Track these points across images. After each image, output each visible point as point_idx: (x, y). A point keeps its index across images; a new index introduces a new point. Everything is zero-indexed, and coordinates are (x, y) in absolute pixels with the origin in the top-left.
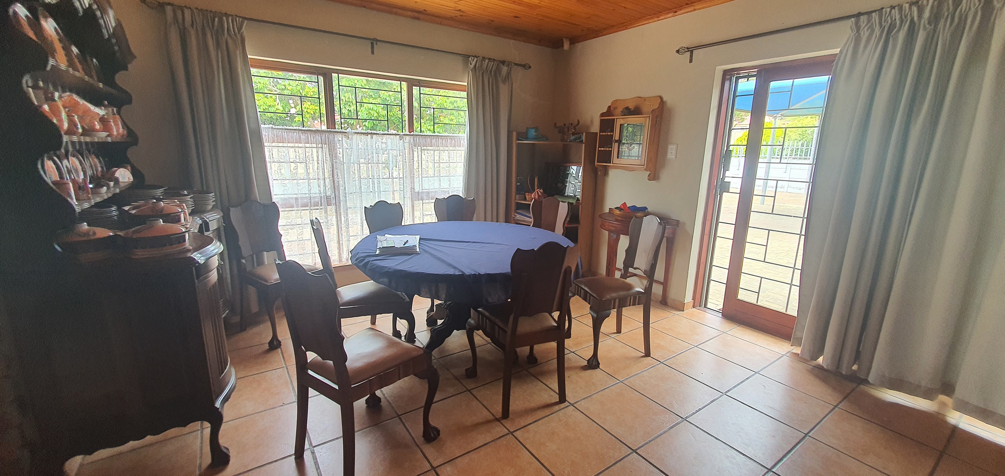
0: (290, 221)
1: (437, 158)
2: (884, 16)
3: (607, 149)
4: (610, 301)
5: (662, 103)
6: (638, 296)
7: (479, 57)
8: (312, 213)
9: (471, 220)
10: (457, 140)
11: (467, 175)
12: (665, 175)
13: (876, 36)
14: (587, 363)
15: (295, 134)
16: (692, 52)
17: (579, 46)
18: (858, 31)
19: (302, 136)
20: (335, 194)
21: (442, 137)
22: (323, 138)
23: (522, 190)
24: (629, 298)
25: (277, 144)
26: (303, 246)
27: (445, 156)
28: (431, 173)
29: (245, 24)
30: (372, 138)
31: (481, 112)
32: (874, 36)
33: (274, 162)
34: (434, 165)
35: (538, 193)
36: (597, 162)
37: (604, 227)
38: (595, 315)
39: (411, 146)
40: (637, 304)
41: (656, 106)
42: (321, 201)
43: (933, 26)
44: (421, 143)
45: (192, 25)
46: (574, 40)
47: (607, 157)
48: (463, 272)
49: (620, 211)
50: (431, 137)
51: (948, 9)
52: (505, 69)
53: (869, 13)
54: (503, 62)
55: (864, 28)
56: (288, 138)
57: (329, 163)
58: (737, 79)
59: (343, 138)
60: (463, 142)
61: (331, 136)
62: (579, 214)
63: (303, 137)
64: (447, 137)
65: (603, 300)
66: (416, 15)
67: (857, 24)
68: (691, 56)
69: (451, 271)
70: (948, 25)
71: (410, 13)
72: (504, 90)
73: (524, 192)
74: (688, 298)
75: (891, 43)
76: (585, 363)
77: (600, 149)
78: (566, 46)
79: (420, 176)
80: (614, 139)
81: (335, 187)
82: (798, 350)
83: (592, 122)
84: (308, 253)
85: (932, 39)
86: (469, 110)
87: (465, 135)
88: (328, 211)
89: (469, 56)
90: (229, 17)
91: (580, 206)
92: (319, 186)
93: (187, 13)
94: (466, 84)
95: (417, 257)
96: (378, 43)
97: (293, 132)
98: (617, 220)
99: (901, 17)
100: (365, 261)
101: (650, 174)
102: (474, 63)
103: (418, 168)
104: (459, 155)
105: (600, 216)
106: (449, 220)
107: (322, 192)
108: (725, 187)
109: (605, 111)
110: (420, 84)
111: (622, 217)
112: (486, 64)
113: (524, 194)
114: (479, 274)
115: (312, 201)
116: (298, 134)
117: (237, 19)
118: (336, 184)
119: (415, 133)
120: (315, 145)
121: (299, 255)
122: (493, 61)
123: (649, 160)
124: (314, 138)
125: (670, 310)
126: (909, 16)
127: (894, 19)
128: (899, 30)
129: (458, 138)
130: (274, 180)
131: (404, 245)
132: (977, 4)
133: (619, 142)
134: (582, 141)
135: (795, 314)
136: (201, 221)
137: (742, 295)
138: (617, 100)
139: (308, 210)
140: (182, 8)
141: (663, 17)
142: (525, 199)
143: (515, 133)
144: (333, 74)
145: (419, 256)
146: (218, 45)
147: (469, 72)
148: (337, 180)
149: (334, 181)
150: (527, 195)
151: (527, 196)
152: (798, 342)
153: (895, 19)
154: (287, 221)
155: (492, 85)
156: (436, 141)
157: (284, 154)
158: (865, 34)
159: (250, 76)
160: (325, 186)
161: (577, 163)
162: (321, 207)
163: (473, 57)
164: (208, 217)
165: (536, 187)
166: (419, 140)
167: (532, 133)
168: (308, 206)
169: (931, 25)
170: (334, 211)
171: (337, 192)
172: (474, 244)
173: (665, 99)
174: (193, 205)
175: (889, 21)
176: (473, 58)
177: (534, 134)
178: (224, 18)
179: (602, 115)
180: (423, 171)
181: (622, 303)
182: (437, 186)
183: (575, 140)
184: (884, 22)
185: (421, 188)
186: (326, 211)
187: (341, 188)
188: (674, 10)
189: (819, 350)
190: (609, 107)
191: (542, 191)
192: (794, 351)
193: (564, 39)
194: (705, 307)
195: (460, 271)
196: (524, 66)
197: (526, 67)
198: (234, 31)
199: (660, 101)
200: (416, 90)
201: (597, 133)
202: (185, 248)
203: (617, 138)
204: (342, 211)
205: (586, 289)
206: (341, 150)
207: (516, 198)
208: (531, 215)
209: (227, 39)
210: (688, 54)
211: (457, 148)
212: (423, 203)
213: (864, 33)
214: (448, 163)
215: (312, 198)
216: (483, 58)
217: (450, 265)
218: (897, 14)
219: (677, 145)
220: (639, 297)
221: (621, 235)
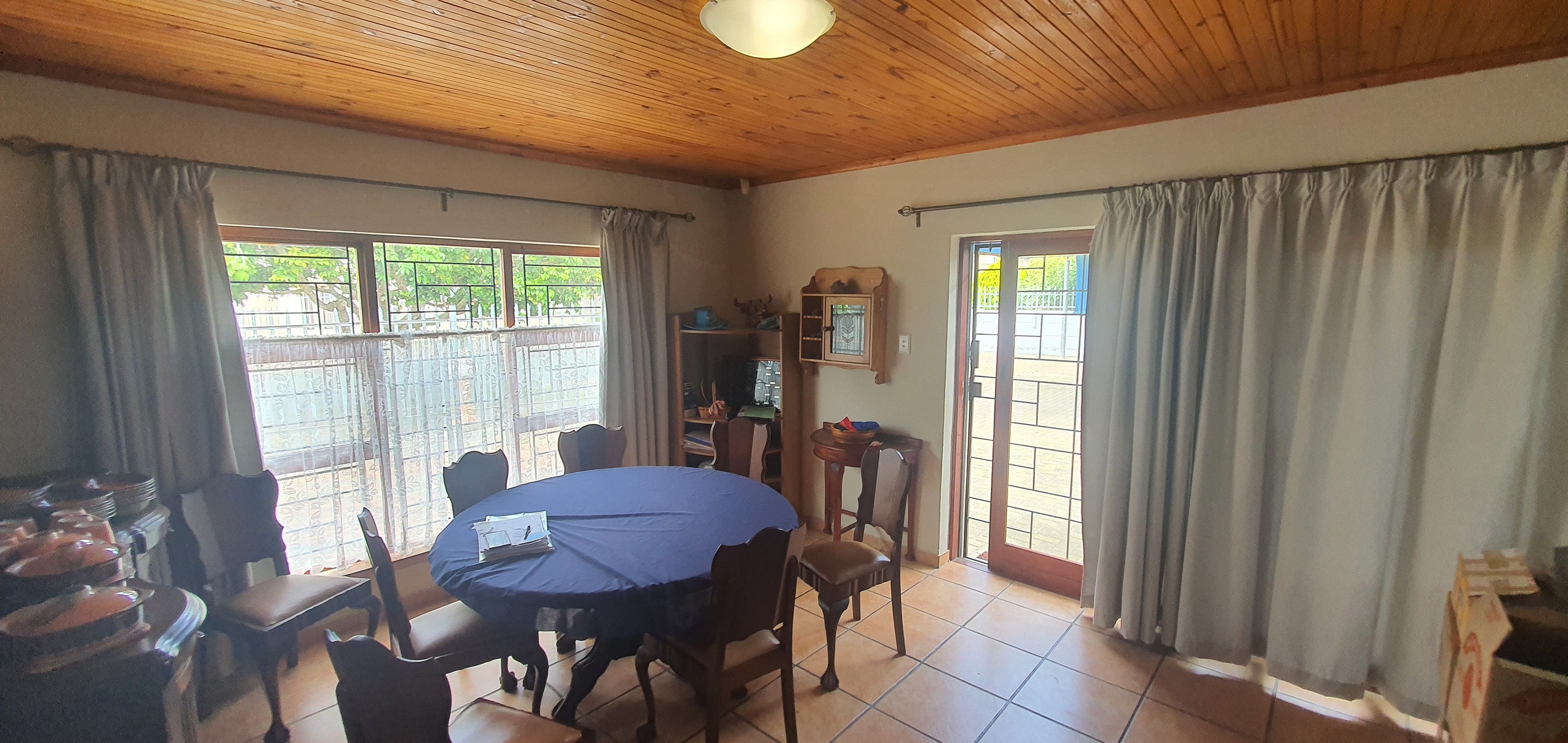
0: (294, 496)
1: (555, 363)
2: (1137, 197)
3: (816, 339)
4: (845, 583)
5: (886, 277)
6: (883, 570)
7: (616, 208)
8: (338, 478)
9: (619, 465)
10: (587, 333)
11: (606, 385)
12: (898, 375)
13: (1132, 218)
14: (821, 683)
15: (306, 346)
16: (919, 214)
17: (763, 189)
18: (1112, 209)
19: (318, 349)
20: (380, 440)
21: (563, 330)
22: (358, 348)
23: (695, 401)
24: (872, 574)
25: (273, 365)
26: (320, 536)
27: (568, 357)
28: (546, 386)
29: (213, 175)
30: (445, 341)
31: (623, 290)
32: (1129, 219)
33: (264, 397)
34: (551, 373)
35: (717, 406)
36: (802, 357)
37: (819, 454)
38: (828, 609)
39: (512, 347)
40: (882, 581)
41: (879, 283)
42: (354, 453)
43: (1189, 213)
44: (528, 342)
45: (108, 181)
46: (755, 181)
47: (815, 351)
48: (635, 584)
49: (842, 431)
50: (544, 331)
51: (1202, 196)
52: (657, 225)
53: (1121, 189)
54: (654, 214)
55: (1117, 206)
56: (292, 354)
57: (369, 388)
58: (977, 247)
59: (394, 346)
60: (597, 335)
61: (372, 345)
62: (780, 432)
63: (320, 350)
64: (571, 329)
65: (837, 583)
66: (516, 149)
67: (1110, 199)
68: (918, 219)
69: (615, 585)
70: (1203, 213)
71: (506, 148)
72: (657, 256)
73: (695, 405)
74: (943, 550)
75: (1148, 225)
76: (817, 683)
77: (804, 338)
78: (745, 189)
79: (529, 394)
80: (824, 326)
81: (380, 426)
82: (1090, 612)
83: (789, 296)
84: (330, 545)
85: (1191, 224)
86: (605, 282)
87: (600, 323)
88: (367, 469)
89: (602, 208)
90: (182, 166)
91: (782, 421)
92: (351, 430)
93: (99, 162)
94: (599, 247)
95: (552, 558)
96: (455, 195)
97: (303, 344)
98: (837, 445)
99: (1155, 199)
100: (464, 579)
101: (877, 376)
102: (609, 218)
103: (526, 382)
104: (591, 355)
105: (812, 436)
106: (584, 468)
107: (356, 437)
108: (975, 390)
109: (807, 283)
110: (524, 250)
111: (847, 440)
112: (628, 219)
113: (696, 407)
114: (661, 584)
115: (338, 455)
116: (311, 347)
117: (199, 168)
118: (382, 423)
119: (517, 325)
120: (342, 361)
121: (313, 552)
122: (639, 214)
123: (875, 356)
124: (340, 350)
125: (921, 568)
126: (1163, 198)
127: (1148, 200)
128: (1156, 212)
129: (588, 328)
130: (264, 427)
131: (525, 538)
132: (1229, 193)
133: (831, 329)
134: (778, 327)
135: (1080, 561)
136: (131, 537)
137: (1012, 539)
138: (824, 269)
139: (329, 471)
140: (89, 154)
141: (877, 164)
142: (698, 415)
143: (677, 319)
144: (375, 244)
145: (556, 555)
146: (159, 210)
147: (602, 230)
148: (383, 415)
149: (377, 419)
150: (701, 409)
151: (701, 411)
152: (1088, 602)
153: (1150, 200)
154: (289, 496)
155: (639, 248)
156: (553, 337)
157: (285, 382)
158: (1120, 213)
159: (219, 256)
160: (361, 428)
161: (775, 357)
162: (354, 464)
163: (608, 208)
164: (142, 525)
165: (714, 398)
166: (525, 338)
167: (703, 317)
168: (330, 466)
169: (1187, 212)
170: (378, 467)
171: (383, 437)
172: (638, 518)
173: (889, 272)
174: (113, 509)
175: (1144, 202)
176: (608, 210)
177: (707, 318)
178: (175, 169)
179: (805, 290)
180: (532, 385)
181: (865, 584)
182: (556, 407)
183: (769, 324)
184: (1139, 202)
185: (530, 412)
186: (364, 470)
187: (391, 428)
188: (892, 157)
189: (1116, 611)
190: (813, 278)
191: (723, 402)
192: (1084, 614)
193: (741, 180)
194: (965, 556)
195: (629, 582)
196: (684, 217)
197: (686, 218)
198: (192, 185)
199: (882, 274)
200: (517, 258)
201: (799, 314)
202: (137, 631)
203: (828, 324)
204: (393, 469)
205: (810, 566)
206: (390, 365)
207: (685, 416)
208: (711, 441)
209: (176, 203)
210: (914, 216)
211: (588, 344)
212: (534, 436)
213: (1118, 213)
214: (573, 368)
215: (336, 452)
216: (624, 209)
217: (609, 571)
218: (1151, 195)
219: (911, 335)
220: (885, 570)
221: (845, 467)
